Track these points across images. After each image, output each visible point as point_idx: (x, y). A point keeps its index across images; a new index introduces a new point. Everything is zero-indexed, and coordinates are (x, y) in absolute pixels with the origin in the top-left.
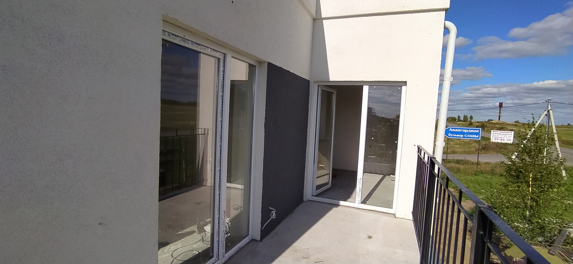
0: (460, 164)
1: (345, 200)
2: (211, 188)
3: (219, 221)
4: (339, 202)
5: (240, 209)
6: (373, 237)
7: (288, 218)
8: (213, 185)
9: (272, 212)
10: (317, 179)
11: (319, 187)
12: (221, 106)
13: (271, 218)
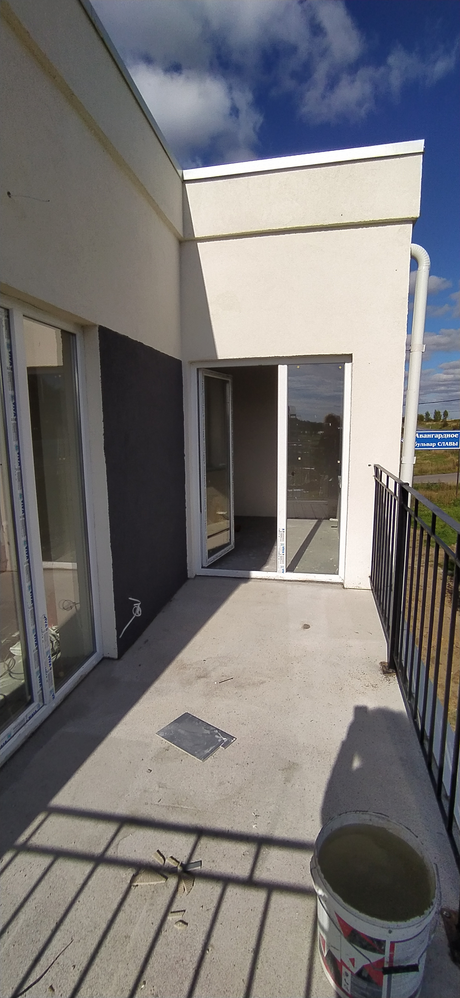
0: (432, 490)
1: (259, 569)
2: (12, 574)
3: (36, 635)
4: (249, 574)
5: (74, 608)
6: (310, 626)
7: (163, 612)
8: (15, 568)
9: (135, 605)
10: (209, 539)
11: (212, 552)
12: (13, 417)
13: (134, 617)
